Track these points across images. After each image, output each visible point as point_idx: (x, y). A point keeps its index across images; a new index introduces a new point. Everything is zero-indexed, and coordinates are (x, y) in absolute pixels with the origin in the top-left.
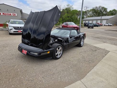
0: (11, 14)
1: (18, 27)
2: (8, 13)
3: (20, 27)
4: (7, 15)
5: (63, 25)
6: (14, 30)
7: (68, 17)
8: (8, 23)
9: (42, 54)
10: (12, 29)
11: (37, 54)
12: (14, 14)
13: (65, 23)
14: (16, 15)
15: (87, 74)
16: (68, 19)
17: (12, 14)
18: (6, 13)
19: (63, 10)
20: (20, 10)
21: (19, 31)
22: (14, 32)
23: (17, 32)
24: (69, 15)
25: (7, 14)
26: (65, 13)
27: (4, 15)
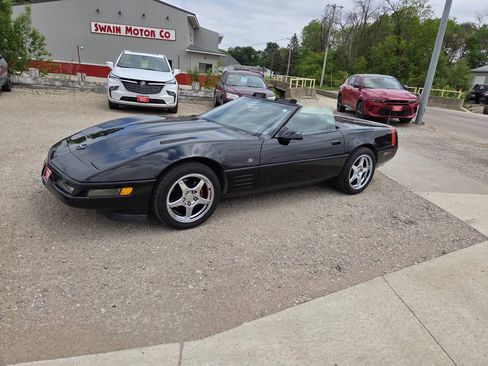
0: (153, 32)
1: (139, 81)
2: (145, 29)
3: (147, 82)
4: (139, 35)
5: (345, 89)
6: (123, 92)
7: (398, 52)
8: (110, 64)
9: (93, 193)
10: (116, 88)
11: (73, 189)
12: (165, 31)
13: (353, 79)
14: (172, 37)
15: (245, 324)
16: (394, 60)
17: (157, 31)
18: (138, 28)
19: (384, 18)
20: (189, 18)
21: (141, 99)
22: (123, 98)
23: (134, 99)
24: (403, 42)
25: (142, 30)
26: (384, 36)
27: (129, 34)
